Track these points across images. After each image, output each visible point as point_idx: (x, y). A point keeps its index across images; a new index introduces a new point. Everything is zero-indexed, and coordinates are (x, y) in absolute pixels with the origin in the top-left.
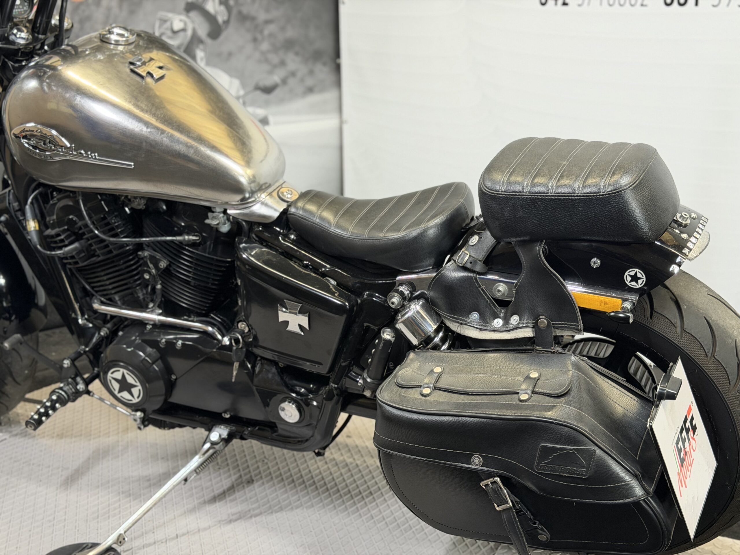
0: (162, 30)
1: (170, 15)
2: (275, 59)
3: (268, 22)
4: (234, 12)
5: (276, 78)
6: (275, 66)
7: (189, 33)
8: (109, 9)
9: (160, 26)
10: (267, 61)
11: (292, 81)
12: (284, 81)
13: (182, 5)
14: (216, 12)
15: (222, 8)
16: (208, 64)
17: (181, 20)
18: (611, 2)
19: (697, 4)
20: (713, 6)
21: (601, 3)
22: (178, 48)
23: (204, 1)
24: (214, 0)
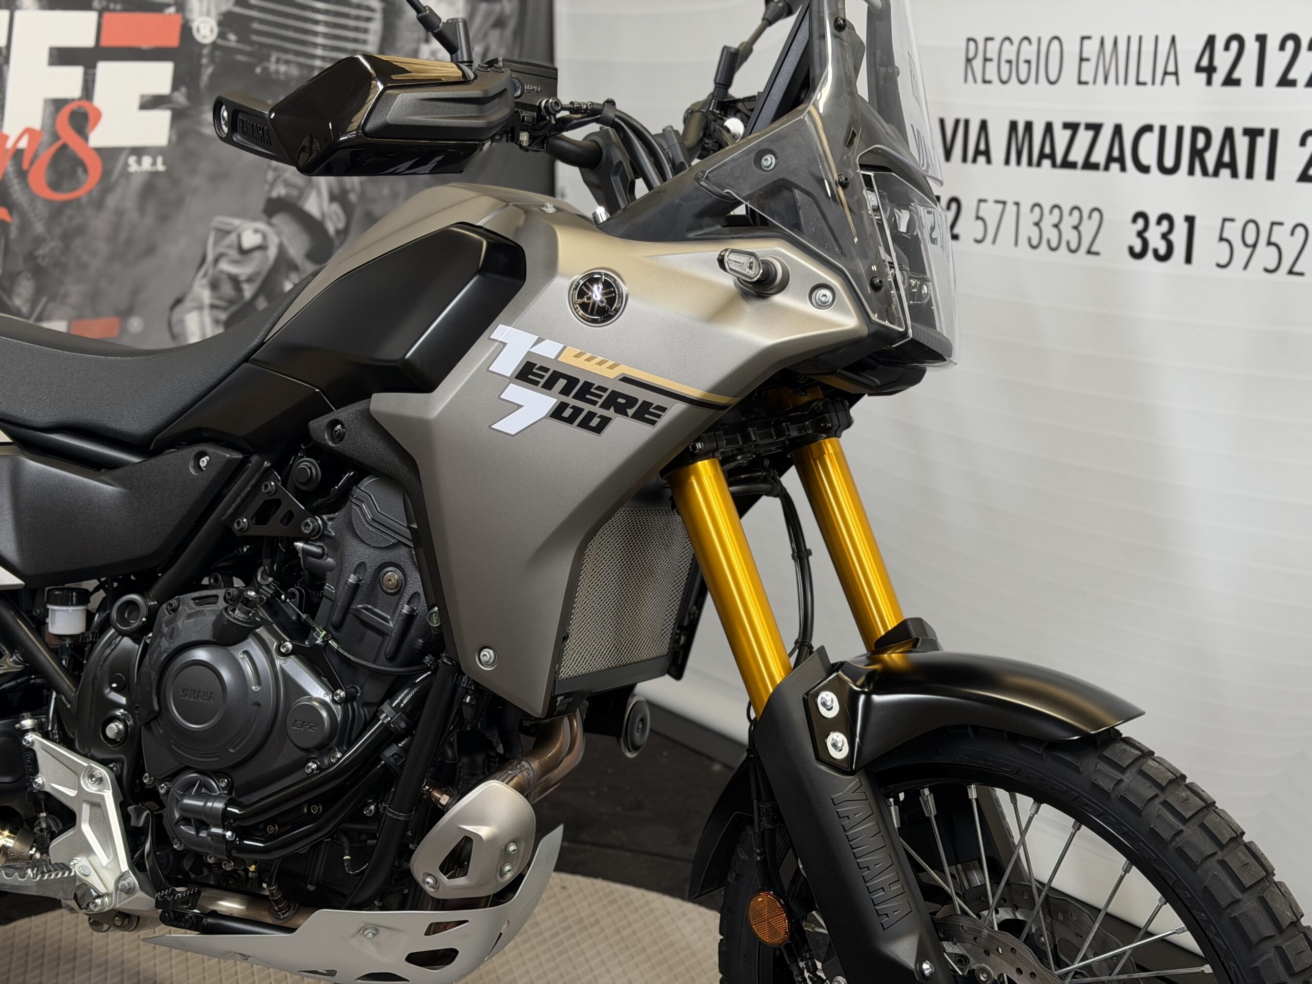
0: (221, 249)
1: (236, 222)
4: (358, 214)
7: (272, 252)
8: (120, 213)
9: (216, 243)
13: (261, 204)
14: (323, 215)
15: (336, 207)
17: (256, 231)
18: (1035, 242)
19: (1188, 260)
20: (1219, 265)
21: (1016, 244)
22: (250, 280)
23: (302, 195)
24: (319, 193)
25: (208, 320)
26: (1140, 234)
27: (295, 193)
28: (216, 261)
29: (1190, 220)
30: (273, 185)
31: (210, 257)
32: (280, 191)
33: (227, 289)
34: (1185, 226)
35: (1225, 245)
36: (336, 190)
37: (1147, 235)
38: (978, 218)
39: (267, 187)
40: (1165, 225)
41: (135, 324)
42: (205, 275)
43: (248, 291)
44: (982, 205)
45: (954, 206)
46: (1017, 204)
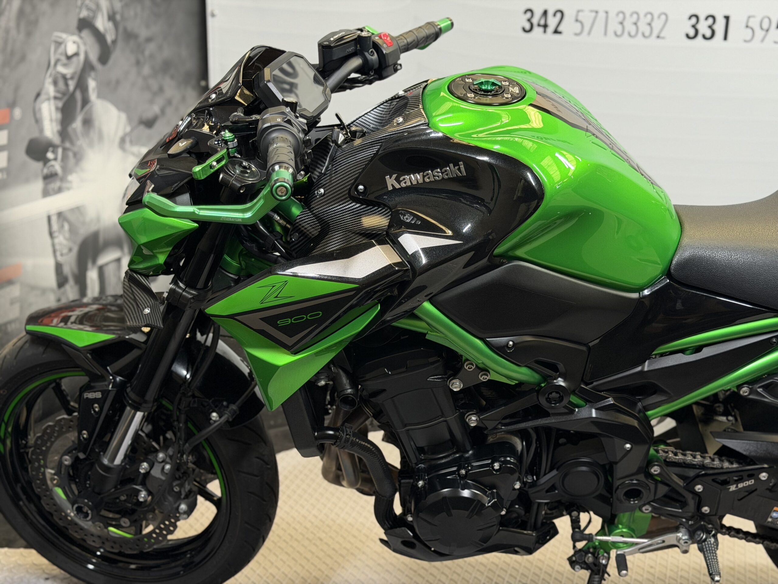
0: (58, 56)
1: (64, 36)
2: (154, 84)
3: (149, 40)
5: (156, 109)
6: (155, 94)
7: (82, 57)
9: (55, 52)
10: (147, 88)
11: (169, 111)
12: (163, 111)
13: (74, 23)
14: (106, 30)
15: (110, 25)
16: (99, 96)
17: (74, 42)
18: (619, 33)
19: (725, 38)
20: (745, 41)
21: (605, 33)
22: (72, 78)
23: (94, 17)
24: (103, 15)
25: (53, 108)
26: (694, 26)
27: (91, 14)
28: (56, 64)
29: (727, 18)
30: (81, 8)
31: (52, 63)
32: (84, 14)
33: (61, 84)
34: (724, 21)
35: (749, 31)
36: (111, 13)
37: (699, 27)
38: (577, 20)
39: (77, 10)
40: (710, 20)
41: (17, 113)
42: (51, 75)
43: (72, 85)
44: (581, 14)
45: (559, 15)
46: (607, 12)
